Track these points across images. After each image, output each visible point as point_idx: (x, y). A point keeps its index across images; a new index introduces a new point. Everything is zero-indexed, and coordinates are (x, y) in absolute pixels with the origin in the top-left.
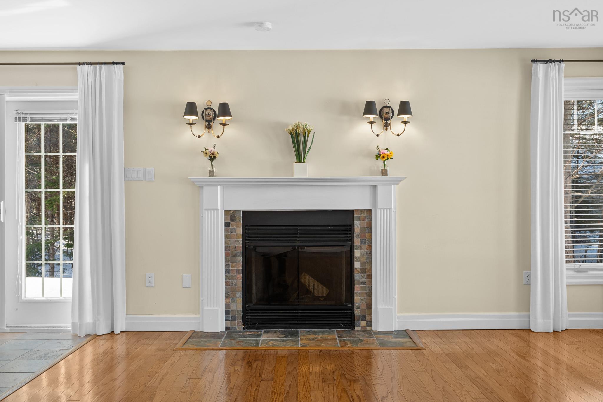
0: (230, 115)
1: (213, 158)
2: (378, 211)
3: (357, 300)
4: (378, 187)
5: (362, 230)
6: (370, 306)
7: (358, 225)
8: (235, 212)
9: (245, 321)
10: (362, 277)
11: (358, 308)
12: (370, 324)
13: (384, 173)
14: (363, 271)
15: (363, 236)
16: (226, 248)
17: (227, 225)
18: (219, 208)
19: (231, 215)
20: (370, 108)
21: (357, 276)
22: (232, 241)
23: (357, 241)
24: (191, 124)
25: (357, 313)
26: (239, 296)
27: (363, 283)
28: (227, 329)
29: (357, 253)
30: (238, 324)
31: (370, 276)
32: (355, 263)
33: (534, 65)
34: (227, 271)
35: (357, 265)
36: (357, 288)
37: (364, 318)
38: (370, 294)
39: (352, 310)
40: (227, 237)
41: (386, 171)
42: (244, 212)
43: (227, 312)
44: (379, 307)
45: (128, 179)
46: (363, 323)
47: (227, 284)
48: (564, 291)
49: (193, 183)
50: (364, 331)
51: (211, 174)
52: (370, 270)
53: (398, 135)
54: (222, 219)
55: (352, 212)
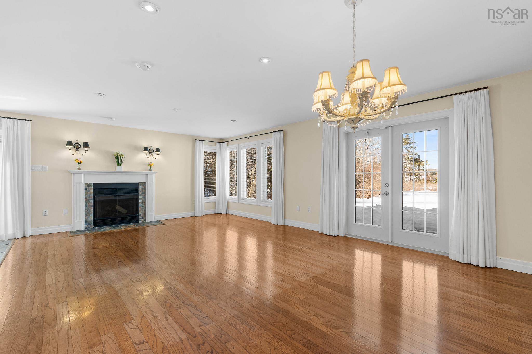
0: (89, 147)
1: (80, 163)
2: (148, 183)
3: (140, 213)
4: (148, 175)
5: (142, 189)
6: (145, 214)
7: (141, 188)
8: (90, 184)
9: (93, 225)
10: (142, 205)
11: (141, 215)
12: (145, 220)
13: (150, 170)
14: (142, 203)
15: (142, 191)
16: (85, 197)
17: (86, 189)
18: (83, 182)
19: (87, 186)
20: (146, 149)
21: (140, 205)
22: (88, 195)
23: (140, 193)
24: (70, 149)
25: (140, 217)
26: (91, 216)
27: (142, 207)
28: (85, 228)
29: (140, 197)
30: (91, 226)
31: (145, 204)
32: (140, 200)
33: (196, 141)
34: (86, 206)
35: (140, 201)
36: (140, 209)
37: (143, 218)
38: (145, 210)
39: (138, 216)
40: (86, 193)
41: (151, 170)
42: (94, 184)
43: (86, 222)
44: (149, 214)
45: (33, 170)
46: (142, 220)
47: (85, 211)
48: (204, 204)
49: (69, 172)
50: (143, 222)
51: (79, 169)
52: (145, 202)
53: (155, 158)
54: (83, 187)
55: (139, 183)
